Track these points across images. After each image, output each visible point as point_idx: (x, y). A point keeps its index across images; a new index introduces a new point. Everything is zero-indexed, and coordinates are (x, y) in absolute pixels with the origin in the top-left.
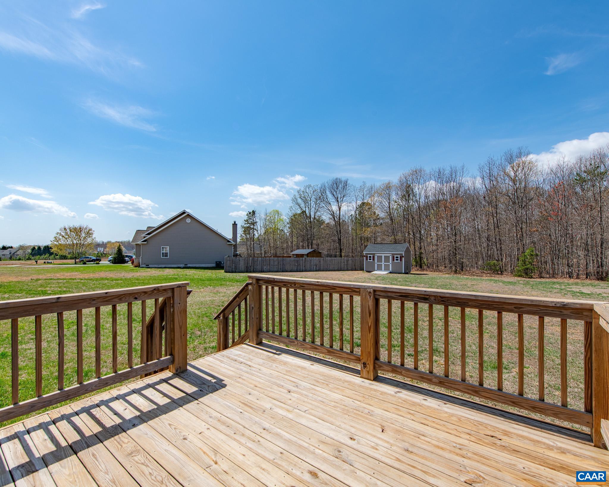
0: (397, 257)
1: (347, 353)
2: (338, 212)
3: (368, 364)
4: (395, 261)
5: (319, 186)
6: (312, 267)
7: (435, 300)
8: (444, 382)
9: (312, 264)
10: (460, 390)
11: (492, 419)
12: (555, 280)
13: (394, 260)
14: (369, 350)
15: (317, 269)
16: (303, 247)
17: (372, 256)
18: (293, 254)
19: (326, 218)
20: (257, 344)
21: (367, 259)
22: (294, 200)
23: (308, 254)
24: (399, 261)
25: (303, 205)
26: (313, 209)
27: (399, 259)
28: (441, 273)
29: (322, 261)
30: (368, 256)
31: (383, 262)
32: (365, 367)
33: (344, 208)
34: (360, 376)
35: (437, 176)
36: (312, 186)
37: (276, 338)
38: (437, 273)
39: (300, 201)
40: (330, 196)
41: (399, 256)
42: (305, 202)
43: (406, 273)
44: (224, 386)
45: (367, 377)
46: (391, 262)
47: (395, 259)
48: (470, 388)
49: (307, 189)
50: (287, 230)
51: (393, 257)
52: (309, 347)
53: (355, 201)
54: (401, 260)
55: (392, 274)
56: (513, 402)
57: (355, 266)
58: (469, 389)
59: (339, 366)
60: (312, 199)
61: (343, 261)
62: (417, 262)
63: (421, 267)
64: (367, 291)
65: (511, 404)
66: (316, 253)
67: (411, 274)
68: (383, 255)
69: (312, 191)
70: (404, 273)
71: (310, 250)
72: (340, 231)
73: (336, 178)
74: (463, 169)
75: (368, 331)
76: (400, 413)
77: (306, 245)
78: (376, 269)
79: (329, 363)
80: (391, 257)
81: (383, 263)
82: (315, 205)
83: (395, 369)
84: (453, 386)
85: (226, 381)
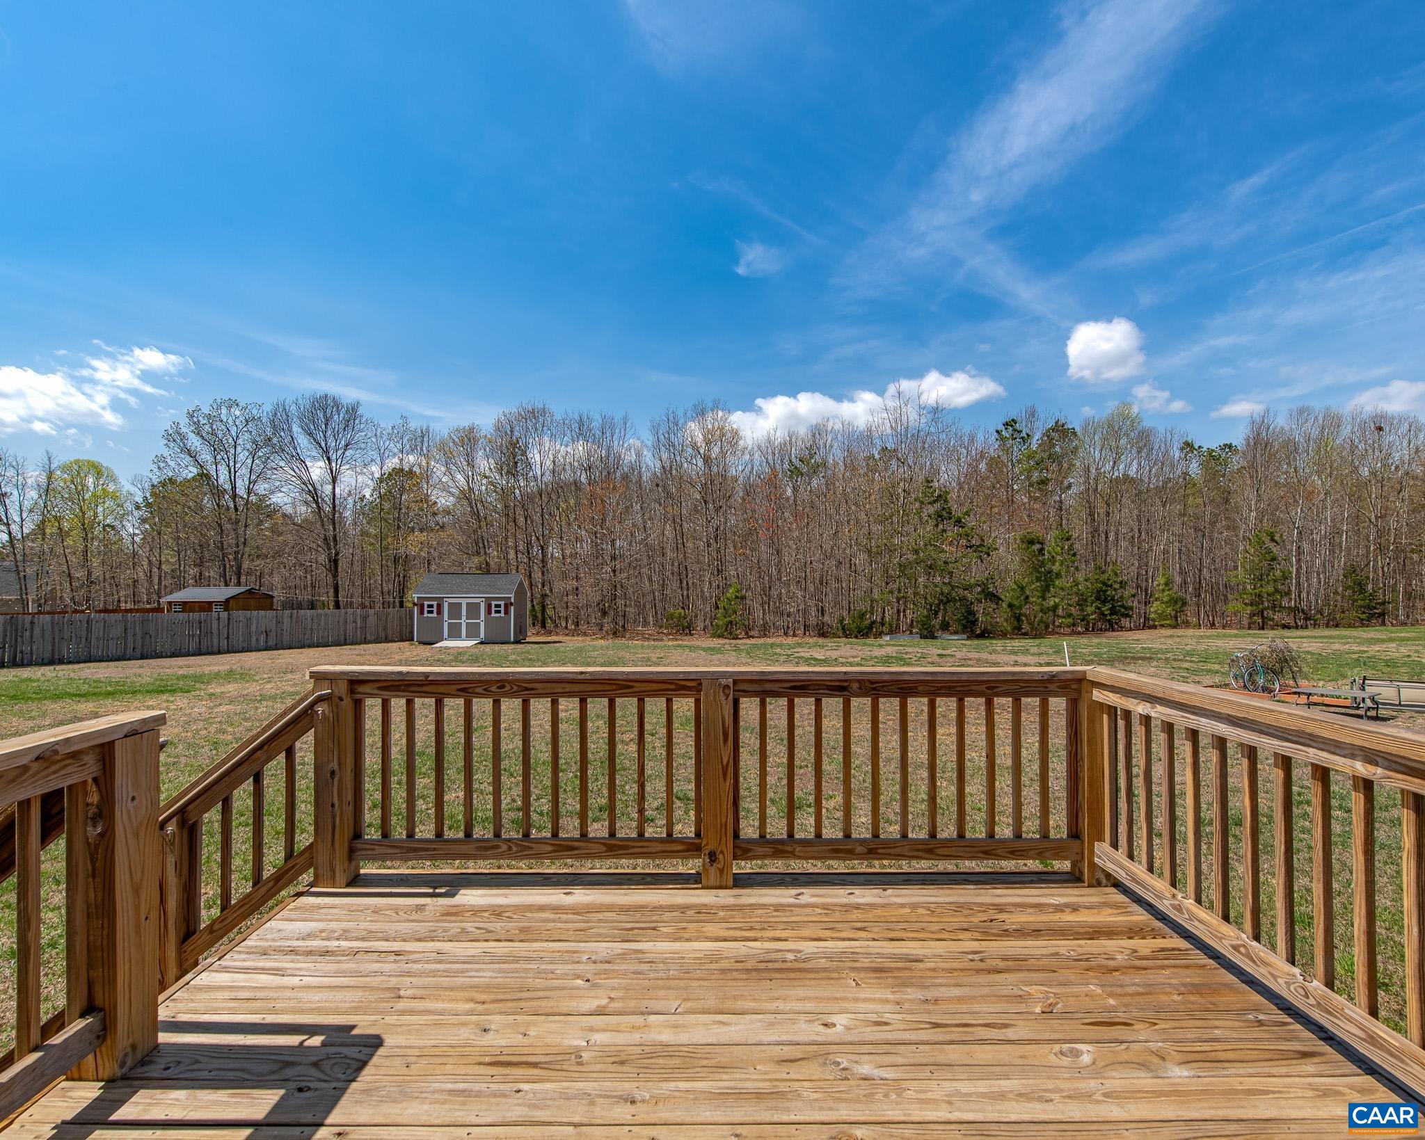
0: (497, 606)
1: (661, 840)
2: (330, 487)
3: (722, 852)
4: (493, 615)
5: (268, 408)
6: (254, 639)
7: (860, 688)
8: (877, 848)
9: (253, 628)
10: (904, 856)
11: (963, 891)
12: (769, 641)
13: (489, 612)
14: (724, 821)
15: (271, 643)
16: (200, 581)
17: (435, 603)
18: (170, 603)
19: (286, 498)
20: (349, 885)
21: (422, 612)
22: (175, 437)
23: (227, 601)
24: (502, 614)
25: (206, 456)
26: (244, 471)
27: (502, 609)
28: (589, 638)
29: (286, 621)
30: (426, 603)
31: (464, 618)
32: (714, 861)
33: (348, 479)
34: (700, 886)
35: (577, 430)
36: (242, 404)
37: (427, 850)
38: (580, 638)
39: (198, 444)
40: (303, 440)
41: (502, 603)
42: (217, 447)
43: (517, 642)
44: (375, 1042)
45: (718, 884)
46: (482, 617)
47: (493, 609)
48: (921, 847)
49: (224, 411)
50: (131, 529)
51: (489, 606)
52: (549, 848)
53: (379, 462)
54: (507, 612)
55: (488, 646)
56: (986, 853)
57: (385, 629)
58: (918, 850)
59: (635, 878)
60: (240, 441)
61: (350, 618)
62: (535, 617)
63: (543, 626)
64: (720, 684)
65: (980, 855)
66: (257, 599)
67: (529, 643)
68: (464, 602)
69: (242, 419)
70: (513, 643)
71: (233, 591)
72: (335, 536)
73: (322, 394)
74: (625, 423)
75: (721, 776)
76: (844, 935)
77: (213, 573)
78: (446, 635)
79: (604, 878)
80: (483, 605)
81: (464, 621)
82: (249, 461)
83: (780, 847)
84: (892, 851)
85: (365, 1025)
